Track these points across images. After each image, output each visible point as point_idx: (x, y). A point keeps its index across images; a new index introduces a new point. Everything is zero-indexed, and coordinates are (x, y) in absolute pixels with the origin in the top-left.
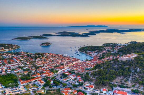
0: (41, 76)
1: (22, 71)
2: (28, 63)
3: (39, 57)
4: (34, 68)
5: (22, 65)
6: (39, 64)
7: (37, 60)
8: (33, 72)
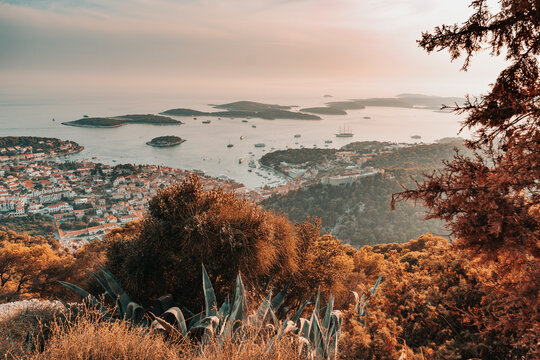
0: (119, 221)
1: (71, 209)
2: (90, 190)
3: (123, 175)
4: (103, 201)
5: (73, 194)
6: (121, 192)
7: (116, 183)
8: (99, 212)
